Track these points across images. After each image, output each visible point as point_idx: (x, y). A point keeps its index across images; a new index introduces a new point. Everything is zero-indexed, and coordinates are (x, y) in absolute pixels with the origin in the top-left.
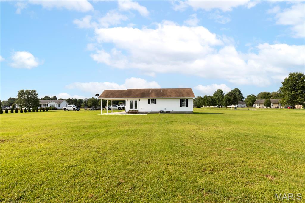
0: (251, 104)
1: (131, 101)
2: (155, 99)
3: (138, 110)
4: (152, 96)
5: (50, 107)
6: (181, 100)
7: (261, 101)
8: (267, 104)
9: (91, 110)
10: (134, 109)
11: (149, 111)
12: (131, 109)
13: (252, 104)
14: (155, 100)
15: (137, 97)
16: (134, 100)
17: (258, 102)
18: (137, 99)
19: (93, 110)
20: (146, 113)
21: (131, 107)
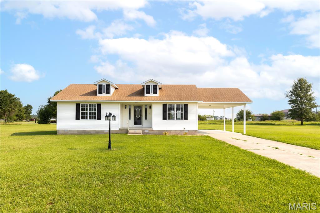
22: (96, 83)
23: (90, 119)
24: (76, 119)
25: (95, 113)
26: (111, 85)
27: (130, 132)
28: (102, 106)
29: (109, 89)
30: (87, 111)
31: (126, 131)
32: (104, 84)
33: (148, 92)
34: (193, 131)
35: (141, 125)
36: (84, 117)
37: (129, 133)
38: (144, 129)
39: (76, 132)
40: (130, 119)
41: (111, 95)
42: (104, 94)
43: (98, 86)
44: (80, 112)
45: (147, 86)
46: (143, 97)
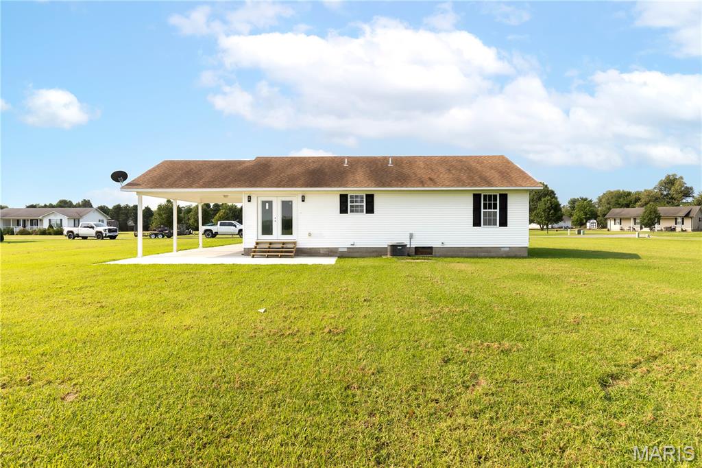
0: (581, 220)
1: (264, 203)
2: (367, 196)
3: (295, 243)
4: (356, 183)
5: (48, 229)
6: (477, 197)
7: (623, 213)
8: (648, 220)
9: (153, 236)
10: (277, 235)
11: (343, 244)
12: (267, 238)
13: (584, 221)
14: (370, 199)
15: (292, 186)
16: (276, 196)
17: (618, 213)
18: (292, 194)
19: (160, 236)
20: (330, 252)
21: (267, 228)
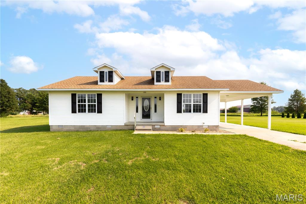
22: (96, 69)
23: (89, 112)
24: (72, 113)
25: (95, 104)
26: (115, 71)
27: (138, 127)
28: (104, 97)
29: (112, 77)
30: (86, 103)
31: (132, 126)
32: (106, 70)
33: (158, 80)
34: (214, 126)
35: (150, 118)
36: (82, 109)
37: (136, 129)
38: (154, 124)
39: (73, 129)
40: (138, 112)
41: (115, 84)
42: (106, 83)
43: (99, 73)
44: (77, 103)
45: (157, 72)
46: (153, 86)
